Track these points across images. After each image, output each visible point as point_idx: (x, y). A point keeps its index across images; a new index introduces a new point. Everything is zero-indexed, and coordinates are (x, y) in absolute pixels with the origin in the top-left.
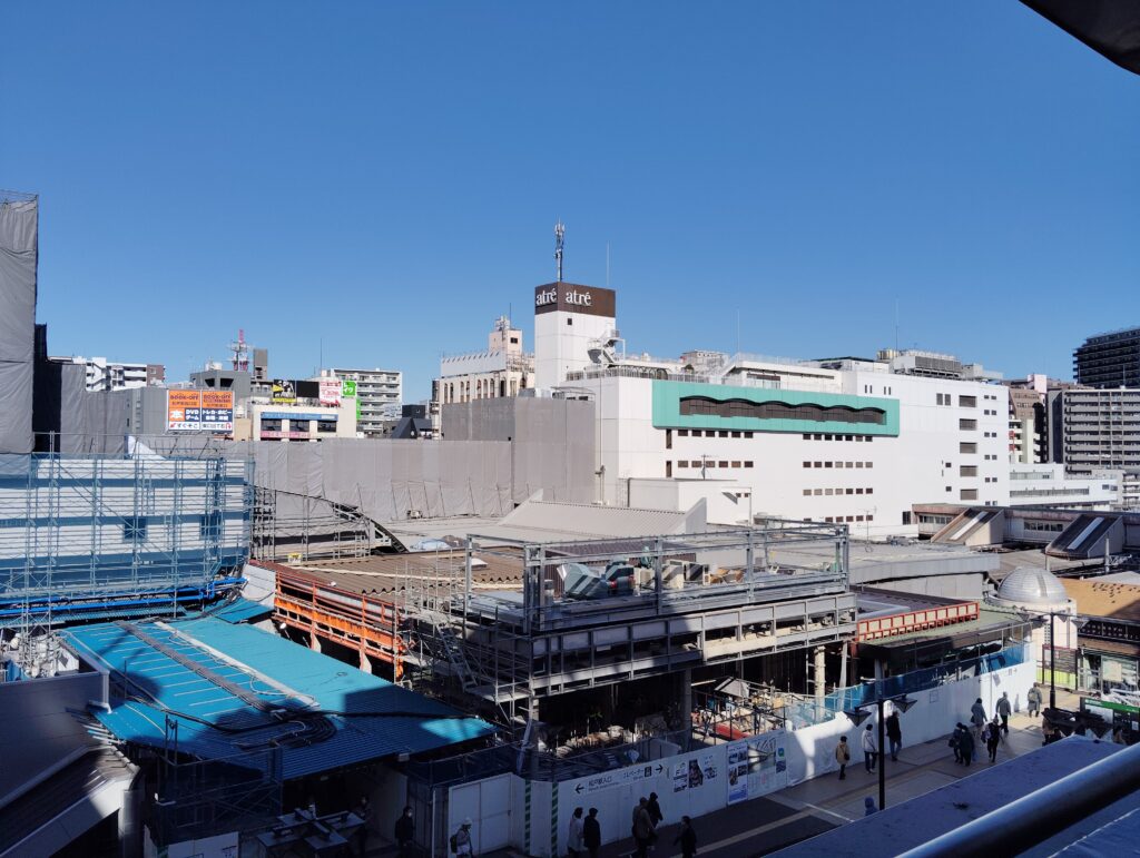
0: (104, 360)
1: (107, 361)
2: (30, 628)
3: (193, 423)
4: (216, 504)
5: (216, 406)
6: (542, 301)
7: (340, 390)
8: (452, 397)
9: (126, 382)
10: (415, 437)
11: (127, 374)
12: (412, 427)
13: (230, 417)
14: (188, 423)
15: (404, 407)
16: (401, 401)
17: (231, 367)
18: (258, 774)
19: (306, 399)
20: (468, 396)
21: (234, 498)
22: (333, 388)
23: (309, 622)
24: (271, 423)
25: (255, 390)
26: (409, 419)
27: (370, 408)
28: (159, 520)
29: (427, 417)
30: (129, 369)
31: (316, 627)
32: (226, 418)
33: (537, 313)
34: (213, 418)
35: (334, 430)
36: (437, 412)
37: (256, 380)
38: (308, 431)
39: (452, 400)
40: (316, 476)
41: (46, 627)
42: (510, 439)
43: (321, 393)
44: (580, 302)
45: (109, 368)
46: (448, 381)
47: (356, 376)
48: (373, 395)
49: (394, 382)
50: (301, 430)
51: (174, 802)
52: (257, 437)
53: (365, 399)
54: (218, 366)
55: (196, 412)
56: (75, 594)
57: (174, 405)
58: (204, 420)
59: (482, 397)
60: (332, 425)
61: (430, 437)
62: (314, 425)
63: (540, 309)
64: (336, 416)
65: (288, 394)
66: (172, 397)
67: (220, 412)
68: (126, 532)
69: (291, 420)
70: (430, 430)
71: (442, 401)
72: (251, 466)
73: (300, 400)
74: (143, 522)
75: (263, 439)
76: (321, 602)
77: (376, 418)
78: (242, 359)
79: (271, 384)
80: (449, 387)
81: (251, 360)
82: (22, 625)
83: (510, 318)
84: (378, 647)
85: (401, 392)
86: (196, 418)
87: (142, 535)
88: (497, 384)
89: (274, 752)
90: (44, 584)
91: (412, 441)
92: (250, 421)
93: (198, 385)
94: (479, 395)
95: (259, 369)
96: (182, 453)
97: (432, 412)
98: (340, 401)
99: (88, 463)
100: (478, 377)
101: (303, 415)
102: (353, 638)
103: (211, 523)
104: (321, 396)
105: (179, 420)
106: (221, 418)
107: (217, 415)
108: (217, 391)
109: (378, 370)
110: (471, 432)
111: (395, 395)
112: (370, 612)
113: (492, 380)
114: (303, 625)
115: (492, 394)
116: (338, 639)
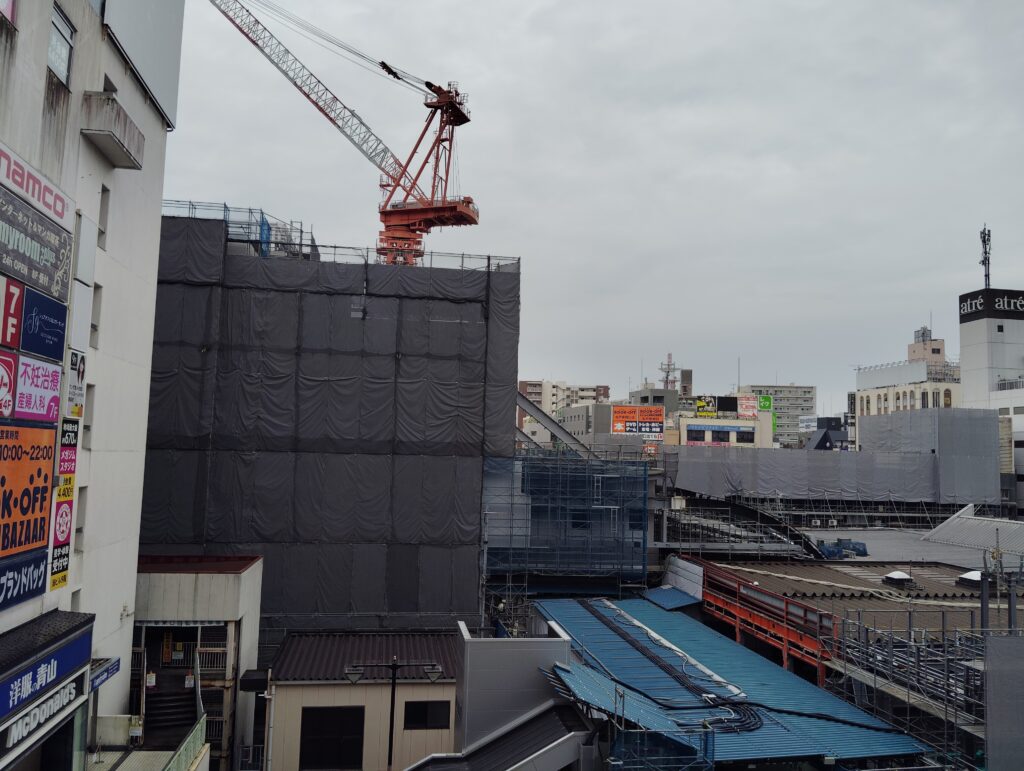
2: (513, 596)
5: (654, 419)
6: (967, 310)
7: (756, 403)
8: (868, 408)
9: (580, 401)
10: (831, 448)
11: (581, 393)
12: (828, 438)
13: (661, 428)
15: (819, 419)
16: (816, 415)
17: (662, 386)
18: (690, 751)
19: (728, 413)
22: (751, 403)
23: (734, 617)
24: (695, 435)
25: (681, 406)
26: (825, 430)
27: (784, 421)
29: (843, 429)
30: (582, 390)
31: (738, 621)
32: (658, 430)
34: (648, 429)
35: (752, 441)
36: (853, 424)
37: (684, 396)
38: (728, 441)
41: (523, 595)
42: (933, 451)
43: (739, 407)
44: (1012, 308)
45: (568, 389)
46: (865, 394)
47: (772, 391)
48: (788, 408)
49: (808, 396)
50: (722, 440)
51: (622, 763)
52: (684, 446)
53: (780, 412)
55: (634, 425)
56: (545, 572)
57: (617, 420)
58: (640, 431)
59: (901, 408)
60: (751, 438)
61: (847, 448)
62: (733, 437)
64: (754, 429)
65: (709, 408)
66: (616, 413)
67: (653, 425)
69: (713, 432)
70: (847, 441)
71: (858, 413)
73: (720, 413)
76: (745, 599)
77: (791, 430)
78: (672, 378)
79: (695, 399)
80: (865, 400)
81: (679, 379)
82: (507, 593)
84: (801, 649)
86: (634, 430)
88: (918, 396)
89: (706, 734)
90: (524, 562)
91: (828, 452)
92: (678, 432)
93: (635, 402)
94: (898, 407)
95: (686, 387)
97: (848, 425)
98: (755, 412)
100: (897, 390)
101: (724, 427)
102: (775, 637)
104: (740, 410)
105: (621, 431)
106: (654, 429)
107: (651, 427)
108: (652, 406)
111: (811, 409)
112: (792, 614)
113: (912, 392)
114: (728, 619)
115: (912, 406)
116: (761, 636)
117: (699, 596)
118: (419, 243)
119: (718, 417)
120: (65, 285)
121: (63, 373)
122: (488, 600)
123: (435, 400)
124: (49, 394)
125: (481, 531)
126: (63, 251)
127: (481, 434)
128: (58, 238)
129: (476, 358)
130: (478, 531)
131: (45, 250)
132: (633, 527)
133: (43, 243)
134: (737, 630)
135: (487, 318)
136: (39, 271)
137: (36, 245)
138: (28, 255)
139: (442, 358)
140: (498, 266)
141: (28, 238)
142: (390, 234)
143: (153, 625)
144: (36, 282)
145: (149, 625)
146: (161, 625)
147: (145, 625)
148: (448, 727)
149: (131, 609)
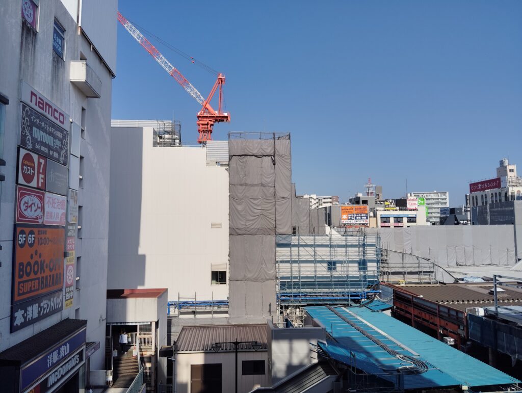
0: (315, 195)
1: (317, 196)
2: (294, 306)
3: (351, 220)
4: (364, 256)
5: (361, 212)
7: (416, 202)
8: (477, 203)
9: (324, 204)
10: (458, 223)
12: (456, 219)
13: (367, 217)
14: (349, 220)
16: (448, 206)
17: (366, 195)
18: (390, 384)
19: (401, 208)
20: (486, 202)
21: (371, 253)
22: (413, 202)
23: (411, 314)
24: (385, 219)
25: (377, 205)
27: (434, 210)
28: (341, 262)
29: (464, 214)
30: (325, 199)
31: (413, 316)
32: (365, 218)
34: (360, 218)
35: (415, 222)
36: (469, 211)
37: (377, 200)
38: (402, 222)
39: (477, 205)
40: (409, 243)
41: (299, 306)
42: (513, 224)
43: (408, 204)
45: (317, 198)
47: (424, 195)
48: (434, 204)
49: (444, 197)
50: (399, 222)
52: (380, 227)
53: (430, 206)
54: (360, 195)
55: (353, 215)
56: (310, 293)
57: (343, 213)
58: (356, 219)
59: (494, 202)
60: (414, 220)
61: (466, 224)
62: (405, 220)
64: (416, 215)
65: (392, 205)
66: (342, 210)
67: (362, 215)
68: (328, 267)
69: (394, 218)
70: (465, 220)
71: (472, 205)
72: (379, 239)
73: (398, 208)
74: (335, 263)
75: (382, 227)
76: (417, 306)
77: (436, 215)
78: (370, 191)
79: (383, 201)
80: (475, 199)
81: (374, 191)
82: (291, 304)
83: (508, 159)
84: (447, 330)
85: (448, 199)
86: (353, 218)
87: (335, 268)
88: (503, 195)
89: (399, 375)
90: (299, 288)
91: (456, 226)
93: (353, 204)
95: (378, 195)
96: (349, 234)
97: (466, 211)
98: (417, 207)
99: (312, 238)
100: (491, 192)
101: (400, 215)
102: (433, 324)
103: (363, 264)
104: (409, 206)
105: (346, 219)
106: (363, 218)
107: (361, 217)
108: (362, 206)
109: (435, 192)
110: (489, 221)
111: (446, 203)
112: (442, 311)
113: (500, 193)
114: (408, 315)
115: (500, 200)
116: (425, 323)
117: (391, 304)
119: (396, 210)
120: (66, 157)
121: (68, 201)
123: (250, 206)
124: (61, 212)
126: (64, 140)
127: (274, 223)
128: (62, 134)
129: (270, 185)
130: (275, 273)
131: (56, 141)
133: (55, 137)
134: (412, 321)
135: (274, 164)
136: (53, 151)
137: (51, 138)
138: (48, 143)
139: (253, 185)
140: (279, 137)
141: (47, 135)
143: (115, 324)
144: (52, 158)
145: (113, 325)
146: (119, 324)
147: (112, 325)
148: (264, 373)
149: (104, 317)
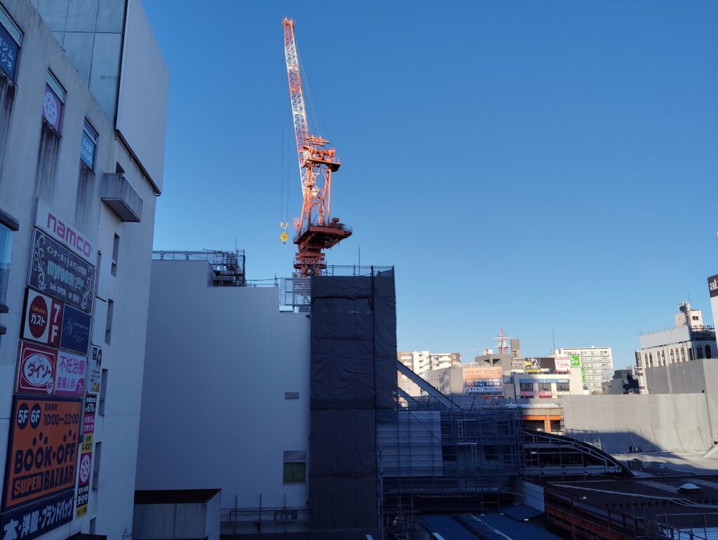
1: (430, 353)
2: (403, 514)
3: (479, 388)
5: (492, 376)
7: (569, 362)
9: (440, 364)
10: (627, 393)
11: (441, 359)
12: (624, 385)
14: (477, 388)
15: (615, 372)
16: (612, 367)
17: (497, 352)
19: (547, 370)
20: (664, 361)
22: (564, 362)
23: (570, 524)
24: (527, 386)
25: (513, 366)
26: (621, 379)
29: (634, 378)
30: (441, 357)
31: (574, 528)
32: (498, 384)
33: (712, 296)
35: (568, 390)
36: (642, 374)
37: (514, 358)
38: (551, 390)
39: (652, 365)
41: (411, 513)
42: (703, 392)
43: (556, 365)
45: (430, 356)
46: (648, 352)
47: (578, 351)
49: (606, 354)
50: (546, 390)
52: (519, 396)
54: (490, 352)
55: (481, 381)
58: (485, 385)
59: (676, 361)
60: (567, 387)
61: (638, 392)
62: (554, 386)
63: (713, 293)
64: (569, 380)
65: (535, 366)
66: (466, 372)
67: (494, 380)
69: (540, 384)
70: (638, 387)
71: (644, 366)
73: (543, 370)
75: (522, 397)
76: (577, 511)
77: (599, 380)
78: (504, 346)
79: (523, 361)
80: (648, 356)
81: (510, 346)
85: (611, 361)
86: (481, 384)
88: (686, 352)
90: (410, 487)
92: (512, 385)
93: (480, 364)
94: (673, 360)
95: (515, 352)
97: (639, 374)
98: (569, 368)
100: (670, 347)
101: (546, 380)
104: (558, 368)
105: (471, 386)
106: (495, 384)
107: (493, 382)
108: (493, 367)
109: (593, 347)
110: (671, 388)
111: (608, 363)
112: (614, 520)
113: (682, 348)
115: (684, 359)
117: (542, 509)
118: (323, 259)
119: (540, 373)
120: (90, 302)
121: (87, 362)
122: (384, 517)
123: (340, 369)
124: (78, 377)
125: (377, 464)
126: (89, 278)
127: (373, 392)
128: (86, 270)
129: (367, 338)
130: (375, 465)
131: (78, 279)
132: (488, 458)
133: (77, 274)
135: (373, 309)
136: (72, 292)
137: (72, 275)
138: (66, 282)
139: (343, 339)
140: (379, 273)
141: (67, 272)
142: (303, 254)
144: (71, 301)
149: (130, 532)
